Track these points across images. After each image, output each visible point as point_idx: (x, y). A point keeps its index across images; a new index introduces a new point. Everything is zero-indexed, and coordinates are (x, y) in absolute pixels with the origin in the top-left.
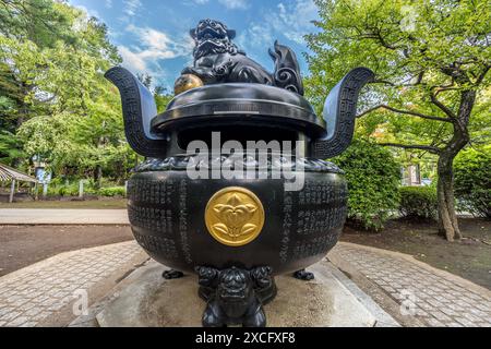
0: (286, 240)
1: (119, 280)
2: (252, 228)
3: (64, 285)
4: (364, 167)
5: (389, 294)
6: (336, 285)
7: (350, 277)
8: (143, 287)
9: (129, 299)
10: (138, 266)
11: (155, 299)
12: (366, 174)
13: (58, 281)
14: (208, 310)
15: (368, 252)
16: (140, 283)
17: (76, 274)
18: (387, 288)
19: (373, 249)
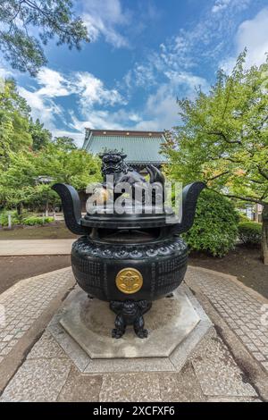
0: (153, 289)
1: (63, 299)
2: (137, 286)
3: (33, 303)
4: (213, 217)
5: (212, 304)
6: (185, 300)
7: (194, 293)
8: (78, 304)
9: (73, 312)
10: (71, 289)
11: (87, 311)
12: (214, 222)
13: (29, 301)
14: (117, 319)
15: (210, 275)
16: (76, 302)
17: (37, 296)
18: (213, 301)
19: (214, 272)
